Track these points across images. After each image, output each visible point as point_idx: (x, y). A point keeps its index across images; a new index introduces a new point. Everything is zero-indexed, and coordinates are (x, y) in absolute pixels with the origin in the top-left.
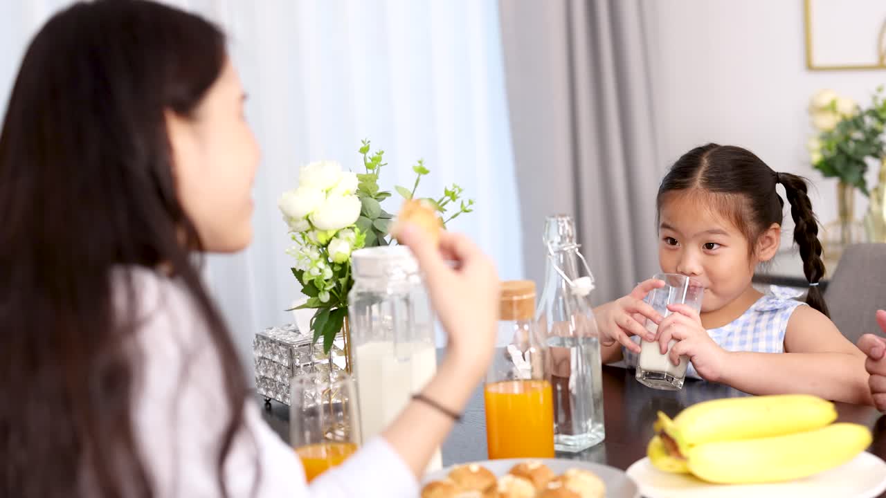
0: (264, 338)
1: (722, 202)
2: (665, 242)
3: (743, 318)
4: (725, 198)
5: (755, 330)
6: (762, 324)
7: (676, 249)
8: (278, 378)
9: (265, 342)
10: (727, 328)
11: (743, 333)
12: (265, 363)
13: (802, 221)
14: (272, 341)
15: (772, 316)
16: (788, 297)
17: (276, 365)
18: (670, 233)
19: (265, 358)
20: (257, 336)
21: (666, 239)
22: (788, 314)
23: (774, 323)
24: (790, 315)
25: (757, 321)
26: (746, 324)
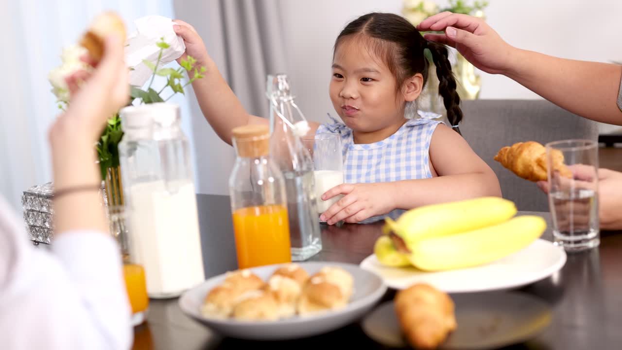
0: (32, 194)
1: (378, 45)
2: (334, 77)
3: (397, 134)
4: (381, 43)
5: (407, 143)
6: (413, 139)
7: (342, 81)
8: (47, 225)
9: (33, 197)
10: (386, 141)
11: (398, 145)
12: (33, 214)
13: (444, 79)
14: (39, 196)
15: (420, 131)
16: (431, 118)
17: (44, 215)
18: (338, 71)
19: (33, 211)
20: (25, 193)
21: (335, 75)
22: (432, 130)
23: (422, 137)
24: (433, 131)
25: (409, 136)
26: (400, 138)
